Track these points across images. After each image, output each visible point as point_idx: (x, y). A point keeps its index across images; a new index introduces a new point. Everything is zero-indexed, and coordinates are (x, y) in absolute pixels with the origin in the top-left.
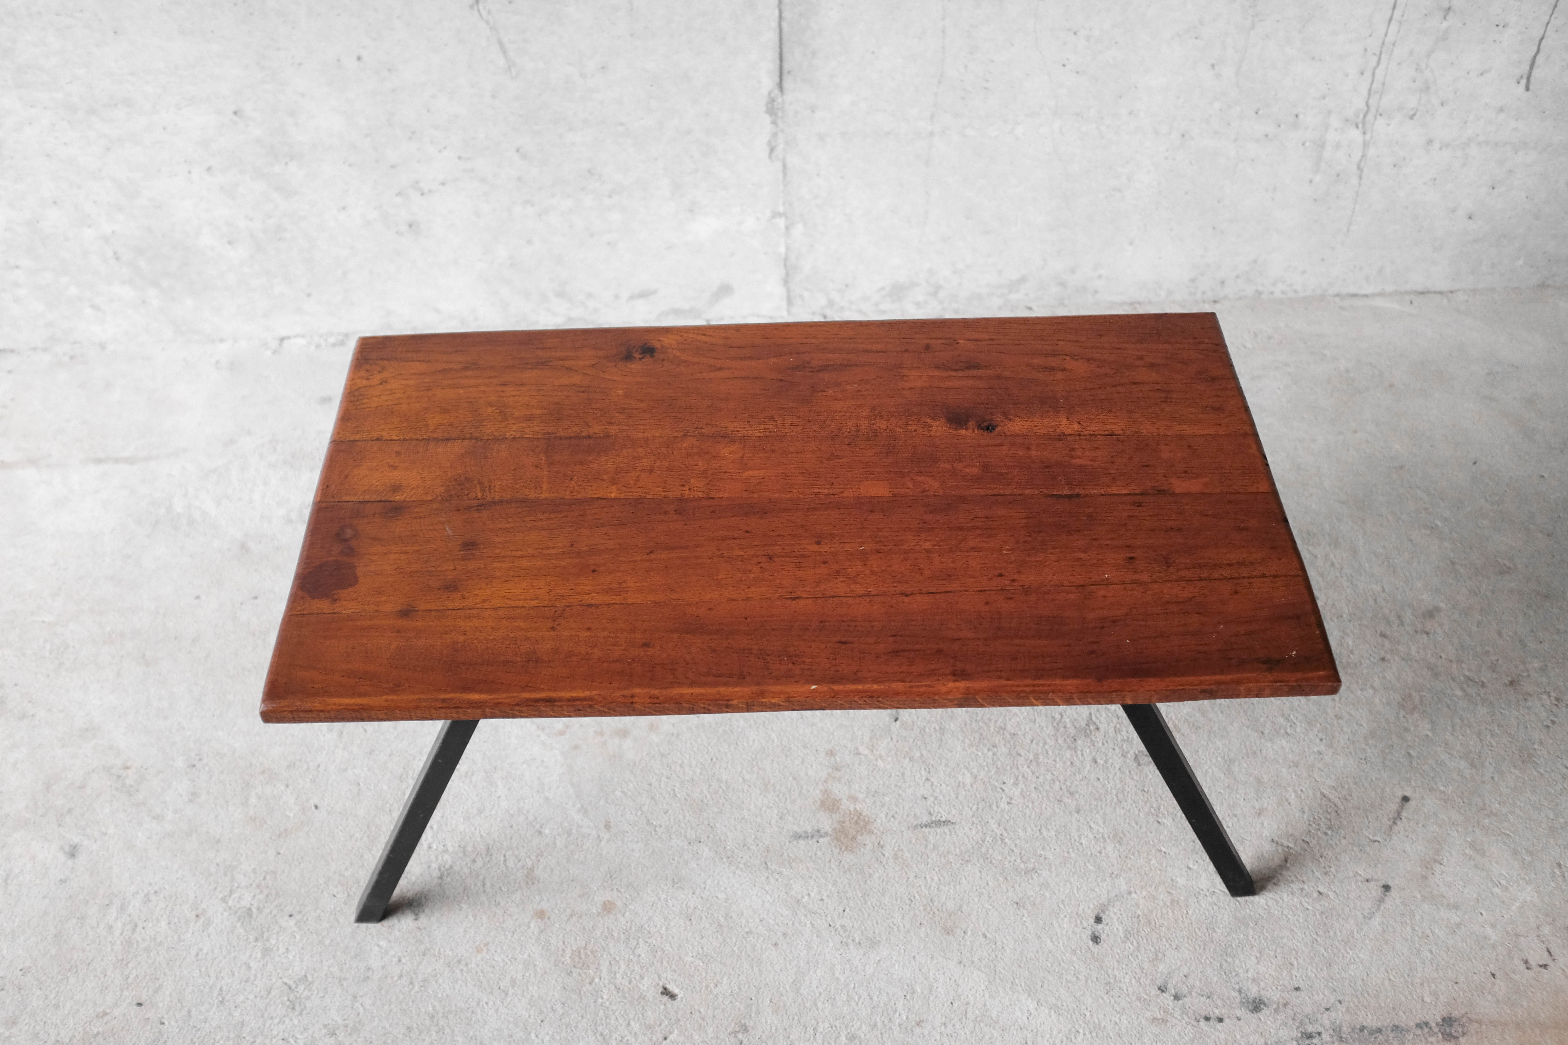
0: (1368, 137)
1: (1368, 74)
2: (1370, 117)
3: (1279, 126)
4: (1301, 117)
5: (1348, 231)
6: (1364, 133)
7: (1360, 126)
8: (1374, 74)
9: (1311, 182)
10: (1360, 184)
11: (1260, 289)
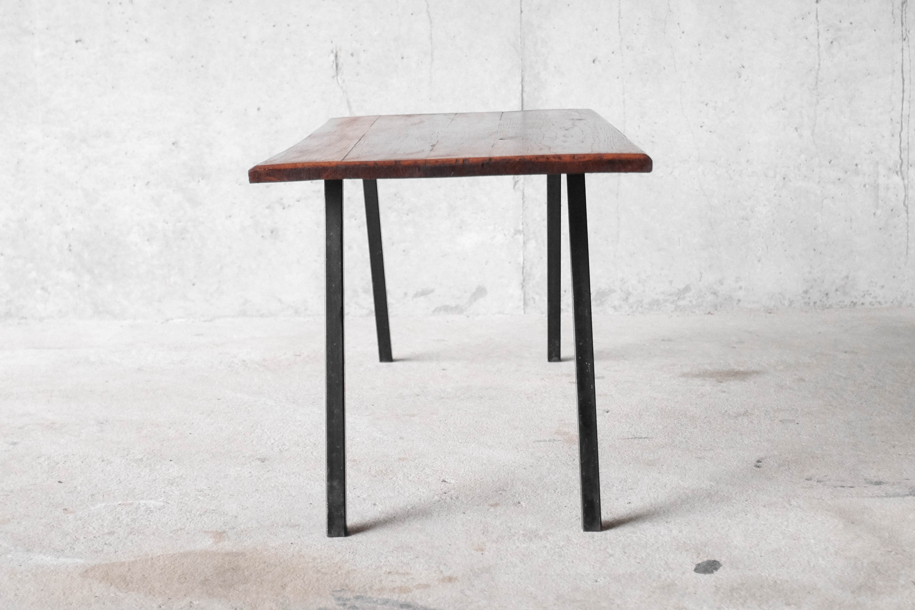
0: (906, 182)
1: (897, 136)
2: (904, 168)
3: (846, 172)
4: (859, 166)
5: (907, 254)
6: (903, 179)
7: (899, 173)
8: (900, 135)
9: (874, 214)
10: (908, 218)
11: (855, 300)
